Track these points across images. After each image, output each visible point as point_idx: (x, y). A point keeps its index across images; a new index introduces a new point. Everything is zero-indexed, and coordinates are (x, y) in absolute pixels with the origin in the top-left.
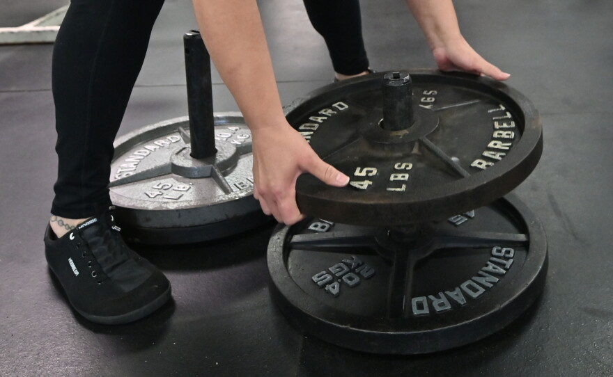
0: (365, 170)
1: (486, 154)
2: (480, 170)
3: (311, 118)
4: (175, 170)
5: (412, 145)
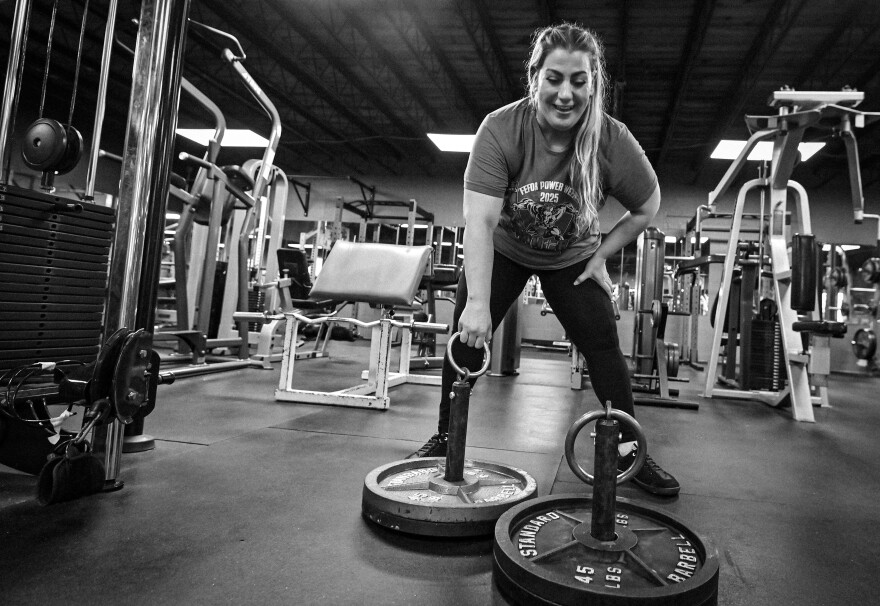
0: (585, 568)
1: (677, 570)
2: (675, 582)
3: (532, 521)
4: (432, 487)
5: (619, 554)
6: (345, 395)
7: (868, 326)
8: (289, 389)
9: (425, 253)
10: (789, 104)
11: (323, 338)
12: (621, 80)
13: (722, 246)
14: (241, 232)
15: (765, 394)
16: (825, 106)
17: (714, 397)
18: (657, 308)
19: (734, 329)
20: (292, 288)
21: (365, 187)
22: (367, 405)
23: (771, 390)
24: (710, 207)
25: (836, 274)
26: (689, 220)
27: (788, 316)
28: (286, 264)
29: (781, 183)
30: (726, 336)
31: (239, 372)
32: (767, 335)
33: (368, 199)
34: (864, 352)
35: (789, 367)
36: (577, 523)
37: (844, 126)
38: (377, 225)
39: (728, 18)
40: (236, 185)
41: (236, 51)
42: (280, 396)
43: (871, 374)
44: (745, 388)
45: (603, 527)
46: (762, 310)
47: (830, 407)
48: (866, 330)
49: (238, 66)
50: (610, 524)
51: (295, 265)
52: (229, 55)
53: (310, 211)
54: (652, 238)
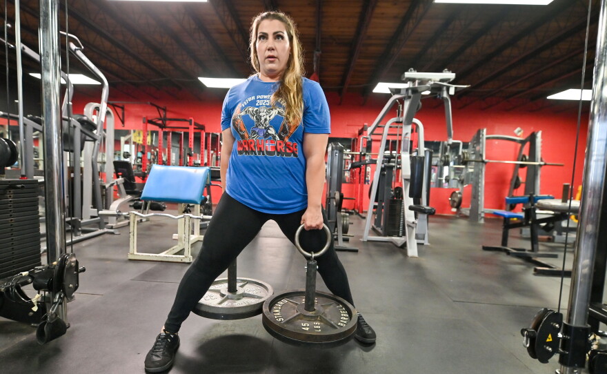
0: (305, 324)
5: (317, 316)
6: (167, 255)
7: (458, 189)
8: (136, 253)
9: (205, 172)
10: (413, 80)
11: (145, 209)
12: (318, 51)
13: (378, 143)
14: (93, 155)
15: (395, 238)
16: (432, 83)
17: (368, 241)
18: (337, 196)
19: (381, 201)
20: (125, 184)
21: (161, 108)
22: (180, 261)
23: (399, 236)
24: (368, 137)
25: (443, 158)
26: (360, 128)
27: (408, 201)
28: (119, 169)
29: (409, 121)
30: (377, 204)
31: (101, 238)
32: (397, 207)
33: (162, 116)
34: (455, 204)
35: (406, 228)
36: (297, 304)
37: (443, 94)
38: (169, 132)
39: (383, 14)
40: (87, 128)
41: (77, 44)
42: (131, 257)
43: (458, 216)
44: (385, 236)
45: (309, 306)
46: (395, 193)
47: (429, 244)
48: (457, 192)
49: (79, 53)
50: (313, 304)
51: (125, 170)
52: (73, 46)
53: (126, 123)
54: (337, 149)
